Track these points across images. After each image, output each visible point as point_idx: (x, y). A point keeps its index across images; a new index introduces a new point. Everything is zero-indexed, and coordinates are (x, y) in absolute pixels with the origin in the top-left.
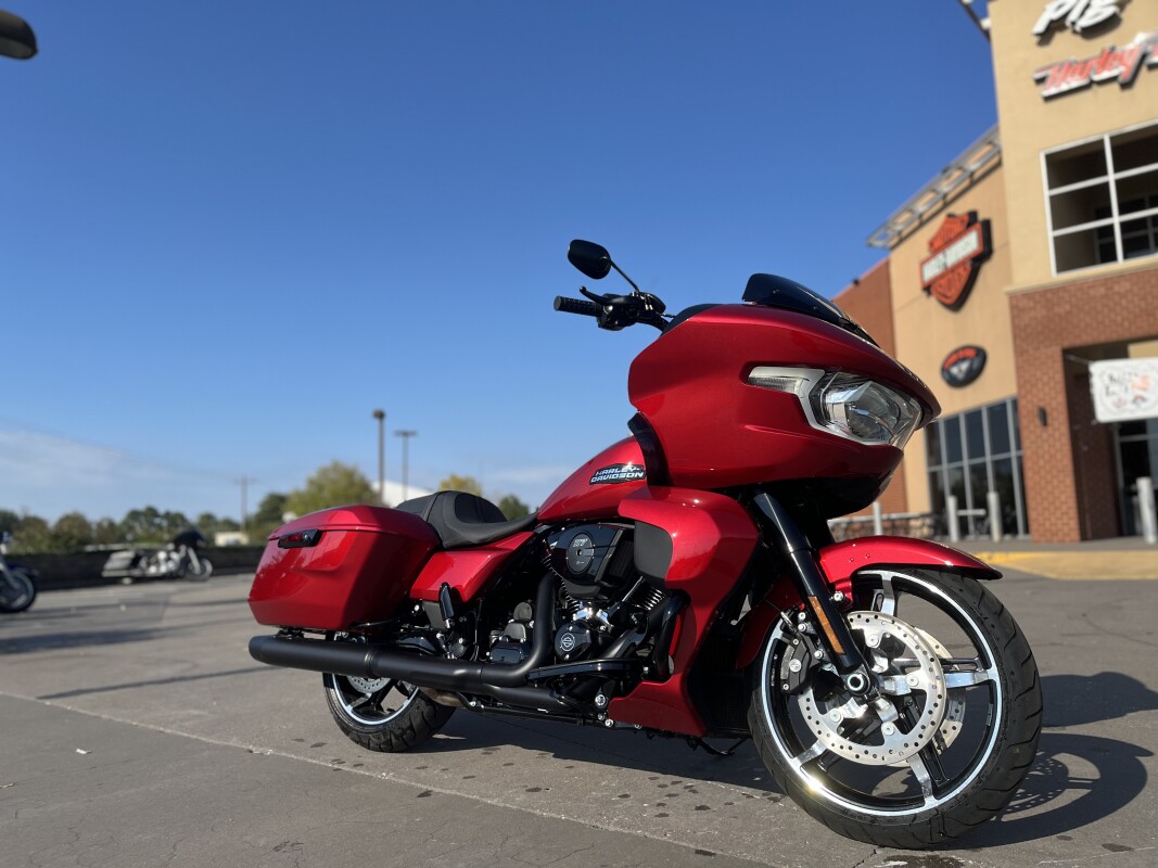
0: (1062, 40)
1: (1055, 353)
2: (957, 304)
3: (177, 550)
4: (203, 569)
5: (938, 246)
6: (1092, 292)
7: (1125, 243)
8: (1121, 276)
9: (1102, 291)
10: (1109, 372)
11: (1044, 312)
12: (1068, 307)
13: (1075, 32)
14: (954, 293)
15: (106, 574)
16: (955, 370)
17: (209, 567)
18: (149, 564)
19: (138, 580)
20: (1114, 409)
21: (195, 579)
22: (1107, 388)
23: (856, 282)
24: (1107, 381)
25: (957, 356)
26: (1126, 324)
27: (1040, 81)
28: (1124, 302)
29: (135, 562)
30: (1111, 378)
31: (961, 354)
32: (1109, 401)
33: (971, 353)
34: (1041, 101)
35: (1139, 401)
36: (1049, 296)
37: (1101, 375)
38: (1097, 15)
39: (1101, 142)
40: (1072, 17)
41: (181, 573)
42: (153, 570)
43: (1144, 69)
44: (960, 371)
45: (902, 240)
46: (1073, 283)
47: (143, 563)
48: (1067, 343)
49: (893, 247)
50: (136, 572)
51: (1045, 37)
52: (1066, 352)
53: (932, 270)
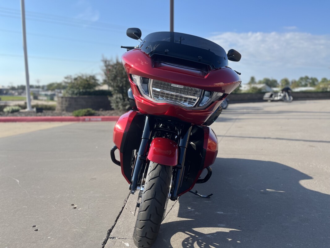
3: (282, 93)
4: (290, 99)
15: (264, 99)
17: (292, 98)
18: (275, 97)
19: (272, 101)
21: (287, 101)
29: (271, 96)
41: (284, 99)
42: (276, 98)
47: (273, 96)
50: (272, 99)
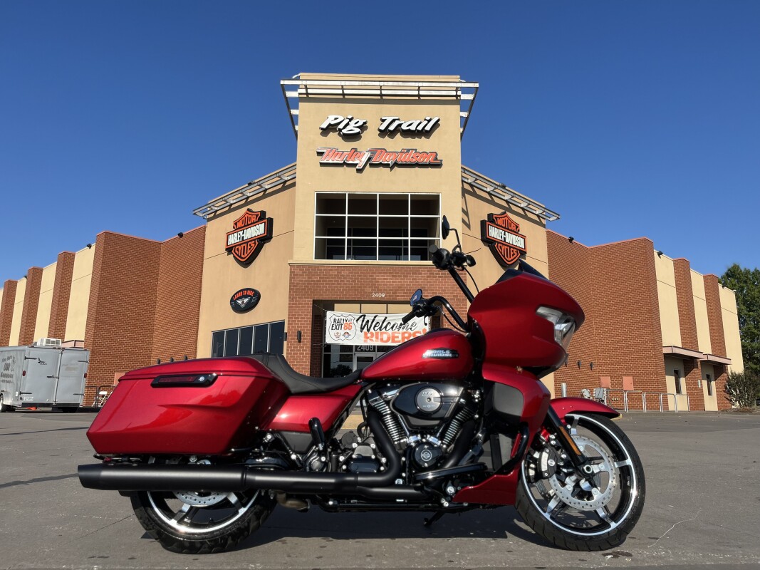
0: (333, 136)
1: (310, 301)
2: (246, 263)
5: (240, 226)
6: (332, 272)
7: (349, 250)
8: (346, 266)
9: (337, 273)
10: (334, 317)
11: (307, 278)
13: (339, 134)
14: (246, 256)
16: (240, 302)
20: (334, 338)
22: (332, 325)
23: (181, 235)
24: (332, 322)
25: (243, 293)
27: (320, 154)
28: (345, 281)
30: (335, 321)
31: (245, 293)
32: (332, 333)
33: (251, 293)
34: (319, 164)
35: (346, 336)
36: (311, 269)
37: (330, 318)
38: (351, 130)
39: (344, 195)
40: (341, 126)
43: (367, 166)
44: (243, 302)
45: (215, 217)
48: (315, 298)
49: (209, 220)
51: (325, 131)
52: (314, 302)
53: (233, 240)
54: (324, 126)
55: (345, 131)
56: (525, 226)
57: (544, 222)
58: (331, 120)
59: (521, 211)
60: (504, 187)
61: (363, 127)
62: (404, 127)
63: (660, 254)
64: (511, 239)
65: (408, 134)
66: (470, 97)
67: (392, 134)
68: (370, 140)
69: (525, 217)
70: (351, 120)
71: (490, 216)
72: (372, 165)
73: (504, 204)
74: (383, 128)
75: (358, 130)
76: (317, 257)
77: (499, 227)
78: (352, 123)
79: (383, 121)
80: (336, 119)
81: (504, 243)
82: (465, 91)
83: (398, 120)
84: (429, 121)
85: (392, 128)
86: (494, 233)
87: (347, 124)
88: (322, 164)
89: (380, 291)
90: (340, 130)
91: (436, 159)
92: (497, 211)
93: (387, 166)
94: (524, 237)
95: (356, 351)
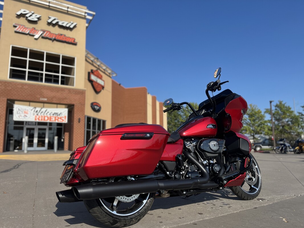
0: (22, 20)
1: (5, 99)
6: (18, 86)
7: (28, 77)
8: (26, 84)
9: (21, 86)
10: (18, 108)
11: (4, 88)
12: (11, 88)
13: (26, 19)
20: (18, 118)
22: (17, 112)
24: (18, 110)
26: (25, 96)
28: (26, 91)
30: (19, 109)
32: (17, 115)
34: (14, 32)
35: (25, 117)
36: (6, 84)
37: (17, 108)
38: (33, 19)
39: (27, 50)
40: (27, 16)
43: (40, 38)
46: (13, 82)
48: (9, 98)
51: (19, 16)
52: (8, 100)
54: (19, 13)
55: (29, 18)
56: (104, 77)
57: (111, 76)
58: (22, 11)
59: (103, 70)
60: (98, 59)
61: (39, 19)
62: (60, 23)
63: (148, 93)
64: (99, 81)
65: (61, 27)
66: (90, 18)
67: (54, 25)
68: (42, 25)
69: (104, 73)
70: (33, 14)
71: (92, 71)
72: (43, 38)
73: (97, 66)
74: (50, 21)
75: (36, 19)
76: (10, 78)
77: (95, 75)
78: (34, 15)
79: (50, 18)
80: (25, 11)
81: (96, 82)
82: (89, 14)
83: (58, 19)
84: (72, 24)
85: (54, 22)
86: (93, 77)
87: (31, 15)
88: (16, 32)
89: (44, 97)
90: (27, 17)
91: (74, 41)
92: (94, 69)
93: (50, 39)
94: (104, 81)
95: (26, 124)
